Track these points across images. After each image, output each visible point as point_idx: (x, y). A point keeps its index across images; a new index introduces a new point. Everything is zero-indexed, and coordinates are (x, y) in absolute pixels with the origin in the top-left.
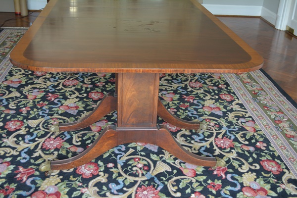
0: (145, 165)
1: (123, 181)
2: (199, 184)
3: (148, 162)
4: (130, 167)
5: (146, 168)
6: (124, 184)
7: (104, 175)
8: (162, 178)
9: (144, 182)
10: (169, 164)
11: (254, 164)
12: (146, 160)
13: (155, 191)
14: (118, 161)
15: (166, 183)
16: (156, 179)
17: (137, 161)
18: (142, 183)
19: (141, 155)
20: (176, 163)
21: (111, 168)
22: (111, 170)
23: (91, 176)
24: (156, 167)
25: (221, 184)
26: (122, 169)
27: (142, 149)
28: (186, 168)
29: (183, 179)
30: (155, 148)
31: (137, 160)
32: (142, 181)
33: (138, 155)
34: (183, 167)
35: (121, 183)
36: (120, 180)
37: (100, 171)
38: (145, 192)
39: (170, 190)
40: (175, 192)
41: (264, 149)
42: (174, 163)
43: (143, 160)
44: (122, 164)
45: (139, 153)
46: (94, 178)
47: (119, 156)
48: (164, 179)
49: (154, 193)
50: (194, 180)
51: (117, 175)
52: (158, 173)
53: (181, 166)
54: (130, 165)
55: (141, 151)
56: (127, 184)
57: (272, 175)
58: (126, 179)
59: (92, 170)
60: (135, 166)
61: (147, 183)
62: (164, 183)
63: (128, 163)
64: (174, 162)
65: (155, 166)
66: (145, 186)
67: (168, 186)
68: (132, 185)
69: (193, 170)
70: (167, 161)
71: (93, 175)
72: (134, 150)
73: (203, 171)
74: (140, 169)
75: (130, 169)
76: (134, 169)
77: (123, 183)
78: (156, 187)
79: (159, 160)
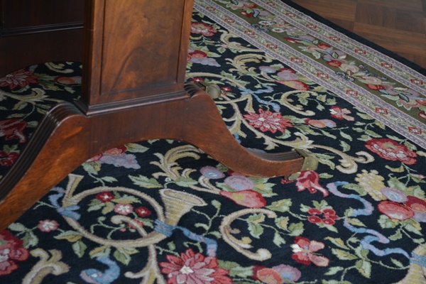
0: (134, 205)
1: (112, 257)
2: (287, 218)
3: (136, 196)
4: (101, 219)
5: (143, 212)
6: (119, 263)
7: (51, 255)
8: (198, 225)
9: (163, 244)
10: (188, 190)
11: (358, 153)
12: (129, 194)
13: (207, 260)
14: (60, 210)
15: (216, 233)
16: (186, 232)
17: (108, 200)
18: (162, 250)
19: (108, 184)
20: (202, 184)
21: (56, 232)
22: (58, 237)
23: (15, 267)
24: (167, 204)
25: (330, 208)
26: (87, 229)
27: (98, 168)
28: (233, 191)
29: (246, 216)
30: (130, 162)
31: (106, 197)
32: (157, 244)
33: (99, 184)
34: (224, 189)
35: (109, 262)
36: (100, 255)
37: (32, 248)
38: (186, 270)
39: (239, 250)
40: (254, 250)
41: (352, 119)
42: (199, 185)
43: (122, 194)
44: (78, 216)
45: (98, 179)
46: (28, 270)
47: (53, 199)
48: (205, 226)
49: (207, 266)
50: (272, 215)
51: (84, 247)
52: (179, 216)
53: (221, 189)
54: (99, 213)
55: (101, 174)
56: (126, 262)
57: (407, 168)
58: (113, 249)
59: (7, 251)
60: (113, 213)
61: (172, 246)
62: (213, 237)
63: (90, 210)
64: (196, 183)
65: (161, 203)
66: (173, 255)
67: (225, 238)
68: (140, 259)
69: (251, 191)
70: (181, 184)
71: (17, 262)
72: (81, 177)
73: (274, 190)
74: (130, 216)
75: (104, 222)
76: (116, 220)
77: (114, 263)
78: (201, 251)
79: (160, 186)
